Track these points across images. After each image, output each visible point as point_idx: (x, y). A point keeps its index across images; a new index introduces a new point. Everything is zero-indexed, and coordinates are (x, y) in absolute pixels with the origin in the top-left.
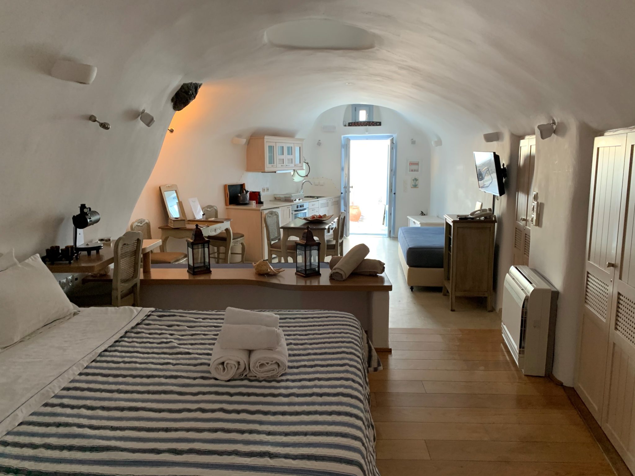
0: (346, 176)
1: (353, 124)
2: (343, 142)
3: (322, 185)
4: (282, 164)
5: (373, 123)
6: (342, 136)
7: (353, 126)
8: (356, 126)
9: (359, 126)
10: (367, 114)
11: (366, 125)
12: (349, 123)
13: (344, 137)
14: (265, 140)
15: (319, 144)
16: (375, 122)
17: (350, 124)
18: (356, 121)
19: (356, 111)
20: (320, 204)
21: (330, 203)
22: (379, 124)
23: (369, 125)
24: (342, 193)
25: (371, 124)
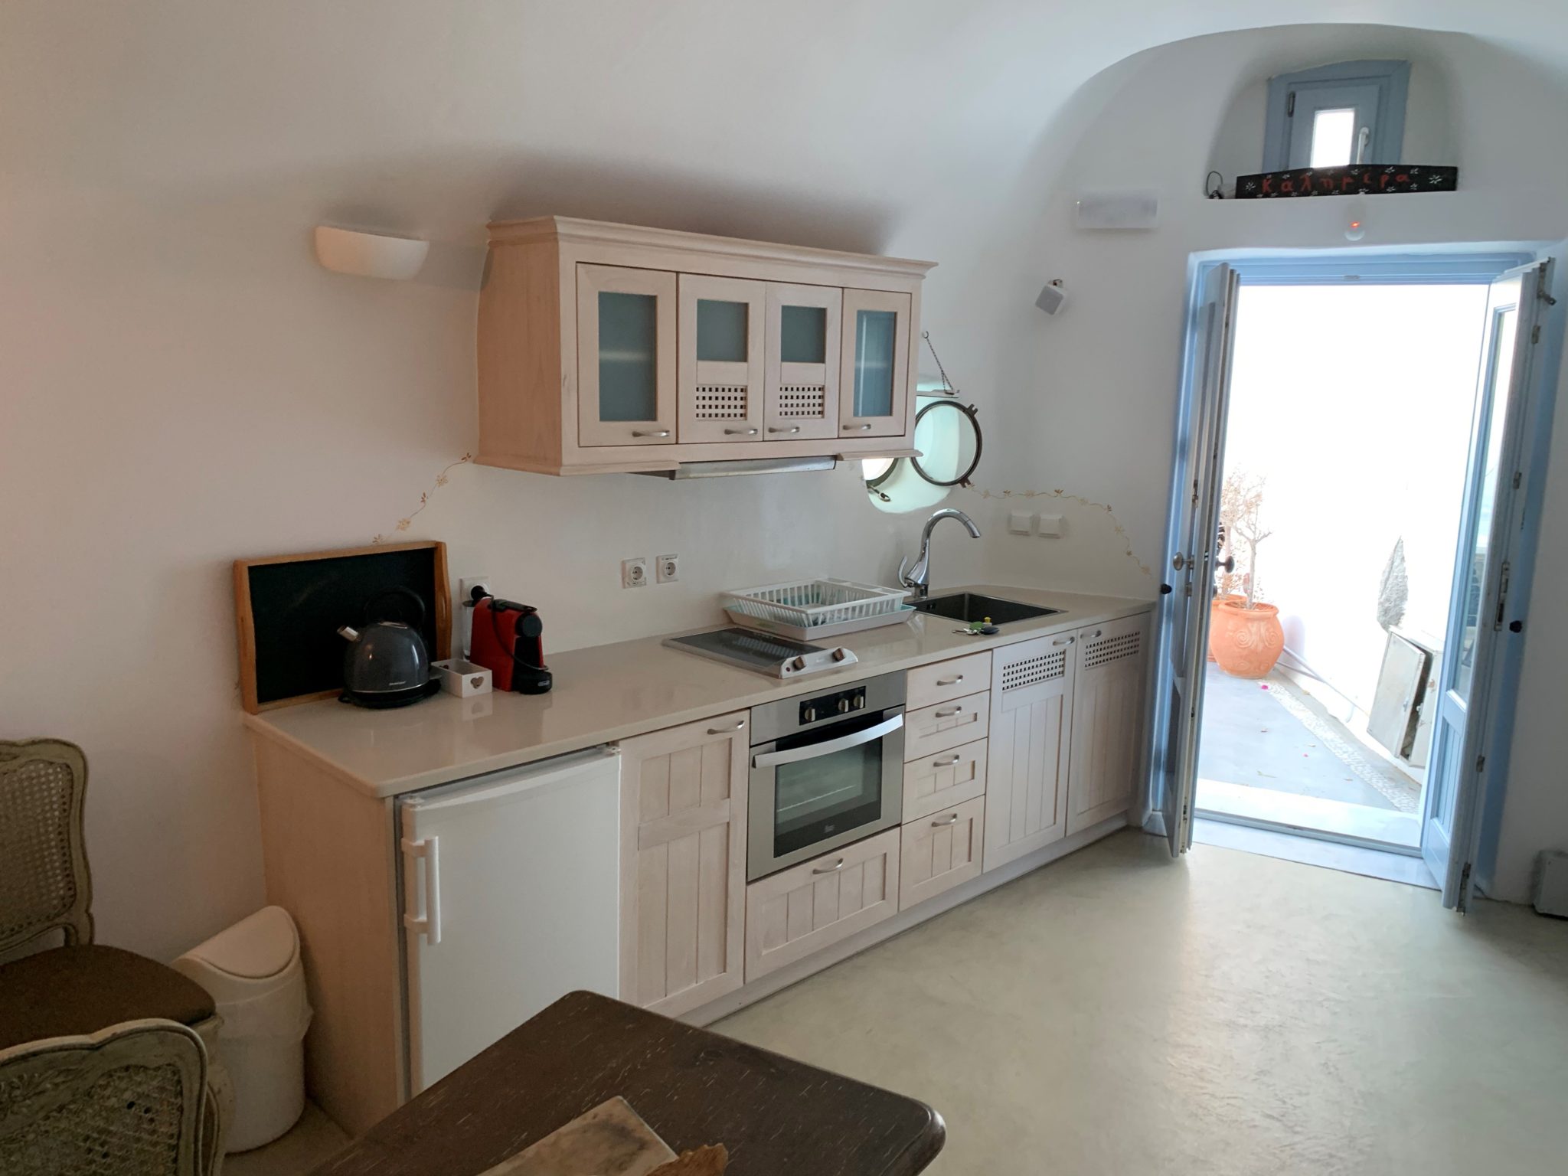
0: (1196, 497)
1: (1265, 184)
2: (1197, 296)
3: (1054, 536)
4: (735, 424)
5: (1400, 179)
6: (1195, 260)
7: (1267, 195)
8: (1287, 195)
9: (1306, 193)
10: (1365, 130)
11: (1352, 190)
12: (1241, 181)
13: (1204, 266)
14: (568, 255)
15: (1049, 301)
16: (1415, 171)
17: (1250, 187)
18: (1291, 168)
19: (1291, 114)
20: (999, 672)
21: (1076, 655)
22: (1446, 179)
23: (1375, 189)
24: (1166, 589)
25: (1384, 179)
